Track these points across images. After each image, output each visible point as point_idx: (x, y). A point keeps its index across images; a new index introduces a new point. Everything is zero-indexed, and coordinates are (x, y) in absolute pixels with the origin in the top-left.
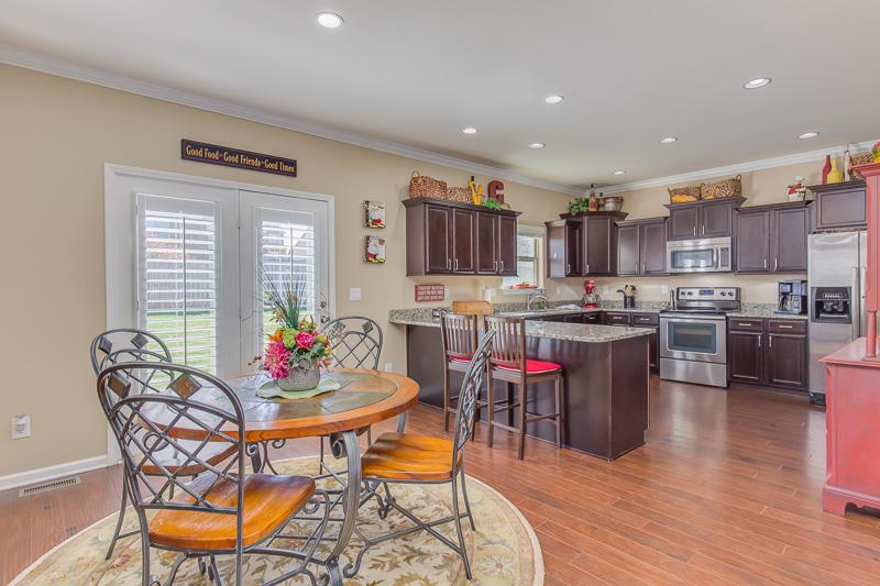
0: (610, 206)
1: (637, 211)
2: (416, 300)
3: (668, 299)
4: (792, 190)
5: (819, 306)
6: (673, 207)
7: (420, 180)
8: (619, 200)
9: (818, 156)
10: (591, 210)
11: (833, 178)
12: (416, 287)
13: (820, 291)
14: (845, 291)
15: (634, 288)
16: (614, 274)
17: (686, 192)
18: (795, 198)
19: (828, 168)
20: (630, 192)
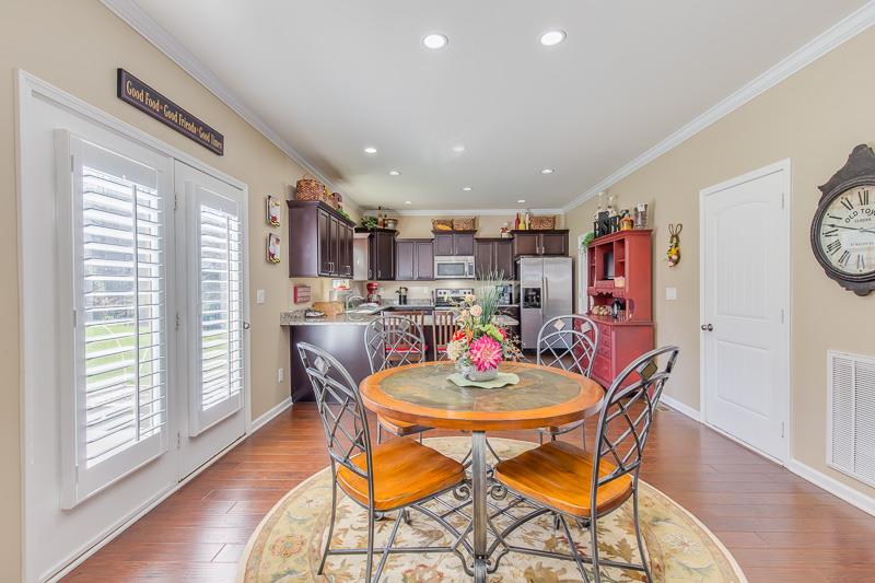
0: (390, 226)
1: (406, 232)
2: (295, 301)
3: (430, 297)
4: (504, 230)
5: (526, 299)
6: (435, 232)
7: (313, 184)
8: (395, 222)
9: (512, 213)
10: (378, 227)
11: (521, 227)
12: (295, 289)
13: (527, 290)
14: (537, 291)
15: (406, 289)
16: (394, 279)
17: (444, 223)
18: (505, 235)
19: (518, 221)
20: (401, 217)
